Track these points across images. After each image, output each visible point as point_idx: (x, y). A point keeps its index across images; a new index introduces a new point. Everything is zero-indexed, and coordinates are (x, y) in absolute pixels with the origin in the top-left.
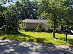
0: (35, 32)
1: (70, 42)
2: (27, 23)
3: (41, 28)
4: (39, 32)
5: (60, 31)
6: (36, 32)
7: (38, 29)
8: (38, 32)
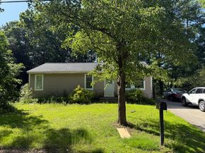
0: (71, 103)
1: (175, 142)
2: (47, 75)
3: (92, 89)
4: (83, 104)
5: (150, 96)
6: (75, 102)
7: (80, 92)
8: (79, 102)
